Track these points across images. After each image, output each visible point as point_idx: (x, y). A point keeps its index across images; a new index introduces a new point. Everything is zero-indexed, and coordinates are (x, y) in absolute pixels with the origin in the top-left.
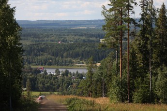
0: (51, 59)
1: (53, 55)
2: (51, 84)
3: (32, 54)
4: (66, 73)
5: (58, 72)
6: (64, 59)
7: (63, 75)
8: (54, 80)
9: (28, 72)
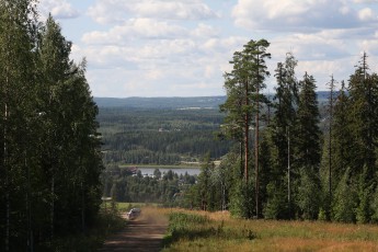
0: (148, 154)
1: (150, 148)
2: (148, 191)
3: (121, 147)
4: (170, 176)
5: (157, 173)
6: (168, 154)
7: (166, 178)
8: (153, 185)
9: (114, 174)
